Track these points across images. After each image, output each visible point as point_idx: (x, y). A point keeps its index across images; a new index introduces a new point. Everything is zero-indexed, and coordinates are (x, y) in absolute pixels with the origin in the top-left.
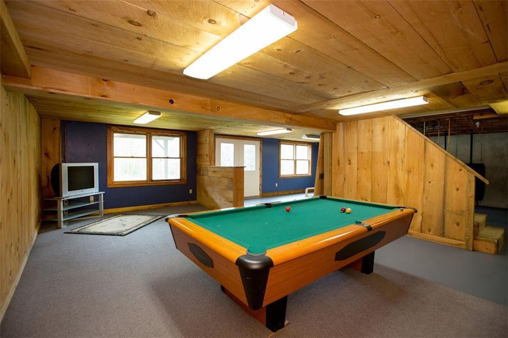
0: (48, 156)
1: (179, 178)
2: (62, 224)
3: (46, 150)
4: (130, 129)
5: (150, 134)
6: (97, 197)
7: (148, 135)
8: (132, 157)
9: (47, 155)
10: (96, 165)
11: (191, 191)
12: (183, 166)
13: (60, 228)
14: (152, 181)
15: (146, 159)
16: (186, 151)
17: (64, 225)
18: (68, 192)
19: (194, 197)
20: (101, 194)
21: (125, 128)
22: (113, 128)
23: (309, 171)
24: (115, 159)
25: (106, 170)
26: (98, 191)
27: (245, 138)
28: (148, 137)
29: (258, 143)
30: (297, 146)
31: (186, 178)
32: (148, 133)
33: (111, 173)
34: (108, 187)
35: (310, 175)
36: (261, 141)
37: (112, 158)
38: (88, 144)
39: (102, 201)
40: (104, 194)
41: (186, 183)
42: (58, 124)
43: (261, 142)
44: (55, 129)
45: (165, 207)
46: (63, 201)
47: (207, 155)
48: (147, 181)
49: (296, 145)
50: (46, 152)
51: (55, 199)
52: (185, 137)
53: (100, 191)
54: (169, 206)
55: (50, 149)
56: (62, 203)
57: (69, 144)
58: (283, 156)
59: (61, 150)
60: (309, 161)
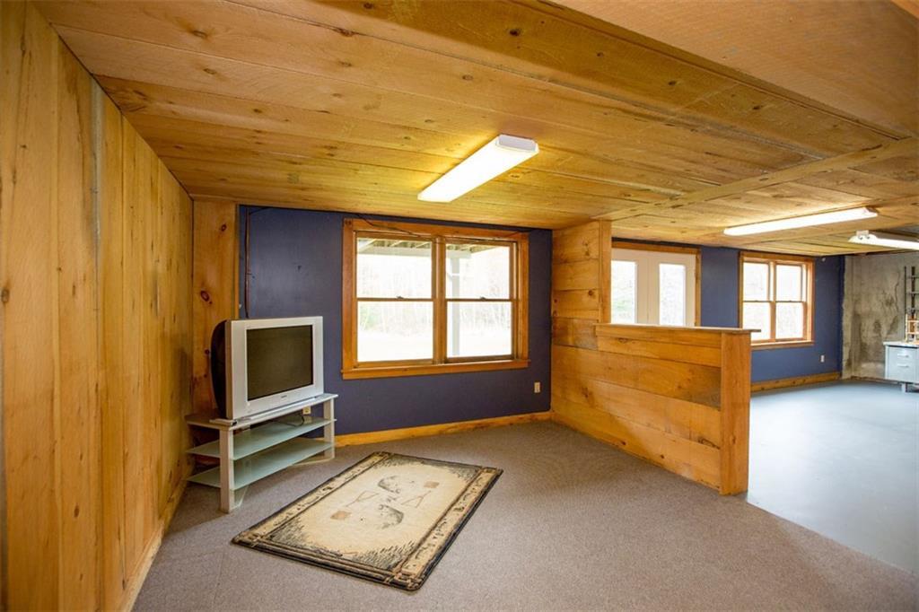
0: (207, 300)
1: (508, 351)
2: (232, 499)
3: (203, 284)
4: (397, 224)
5: (441, 237)
6: (318, 410)
7: (438, 240)
8: (400, 299)
9: (205, 295)
10: (316, 322)
11: (537, 387)
12: (520, 322)
13: (226, 512)
14: (447, 361)
15: (431, 303)
16: (527, 283)
17: (236, 500)
18: (249, 403)
19: (544, 402)
20: (329, 400)
21: (386, 223)
22: (359, 224)
23: (805, 330)
24: (360, 304)
25: (341, 334)
26: (322, 392)
27: (662, 247)
28: (437, 246)
29: (691, 258)
30: (778, 267)
31: (526, 355)
32: (438, 236)
33: (351, 341)
34: (345, 377)
35: (809, 339)
36: (698, 253)
37: (354, 300)
38: (299, 267)
39: (333, 420)
40: (335, 399)
41: (526, 365)
42: (230, 214)
43: (699, 257)
44: (224, 228)
45: (478, 427)
46: (235, 432)
47: (591, 293)
48: (433, 361)
49: (777, 264)
50: (203, 289)
51: (214, 423)
52: (525, 246)
53: (326, 390)
54: (487, 426)
55: (212, 280)
56: (231, 438)
57: (255, 269)
58: (748, 293)
59: (237, 282)
60: (805, 305)
